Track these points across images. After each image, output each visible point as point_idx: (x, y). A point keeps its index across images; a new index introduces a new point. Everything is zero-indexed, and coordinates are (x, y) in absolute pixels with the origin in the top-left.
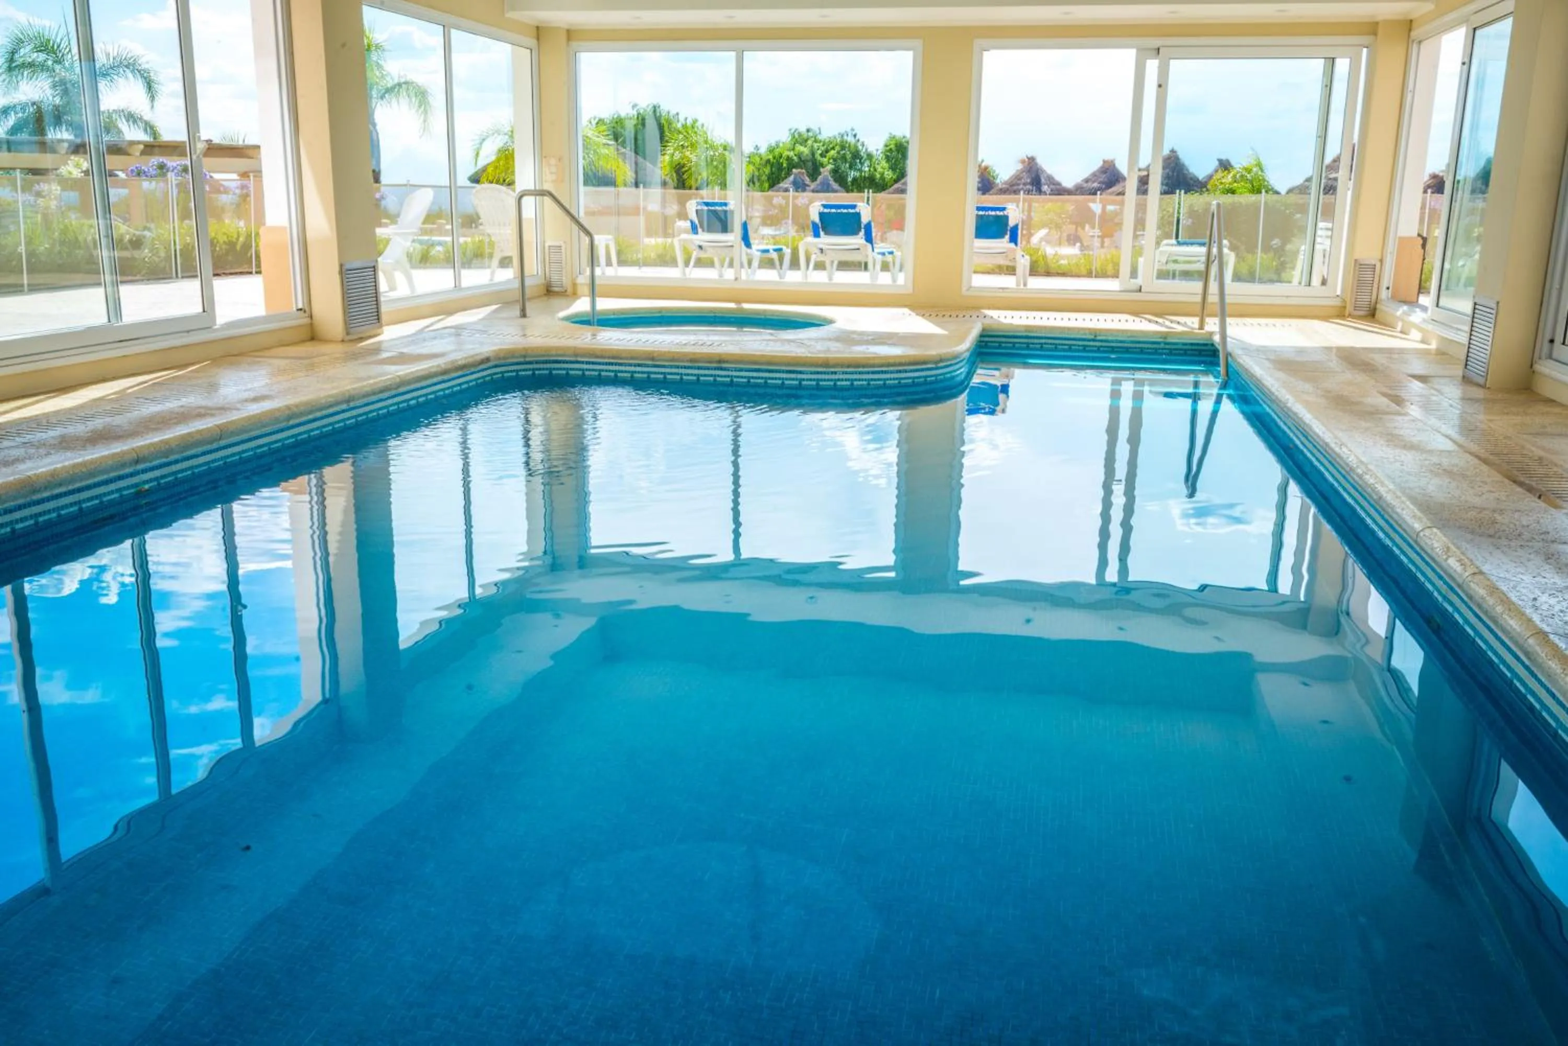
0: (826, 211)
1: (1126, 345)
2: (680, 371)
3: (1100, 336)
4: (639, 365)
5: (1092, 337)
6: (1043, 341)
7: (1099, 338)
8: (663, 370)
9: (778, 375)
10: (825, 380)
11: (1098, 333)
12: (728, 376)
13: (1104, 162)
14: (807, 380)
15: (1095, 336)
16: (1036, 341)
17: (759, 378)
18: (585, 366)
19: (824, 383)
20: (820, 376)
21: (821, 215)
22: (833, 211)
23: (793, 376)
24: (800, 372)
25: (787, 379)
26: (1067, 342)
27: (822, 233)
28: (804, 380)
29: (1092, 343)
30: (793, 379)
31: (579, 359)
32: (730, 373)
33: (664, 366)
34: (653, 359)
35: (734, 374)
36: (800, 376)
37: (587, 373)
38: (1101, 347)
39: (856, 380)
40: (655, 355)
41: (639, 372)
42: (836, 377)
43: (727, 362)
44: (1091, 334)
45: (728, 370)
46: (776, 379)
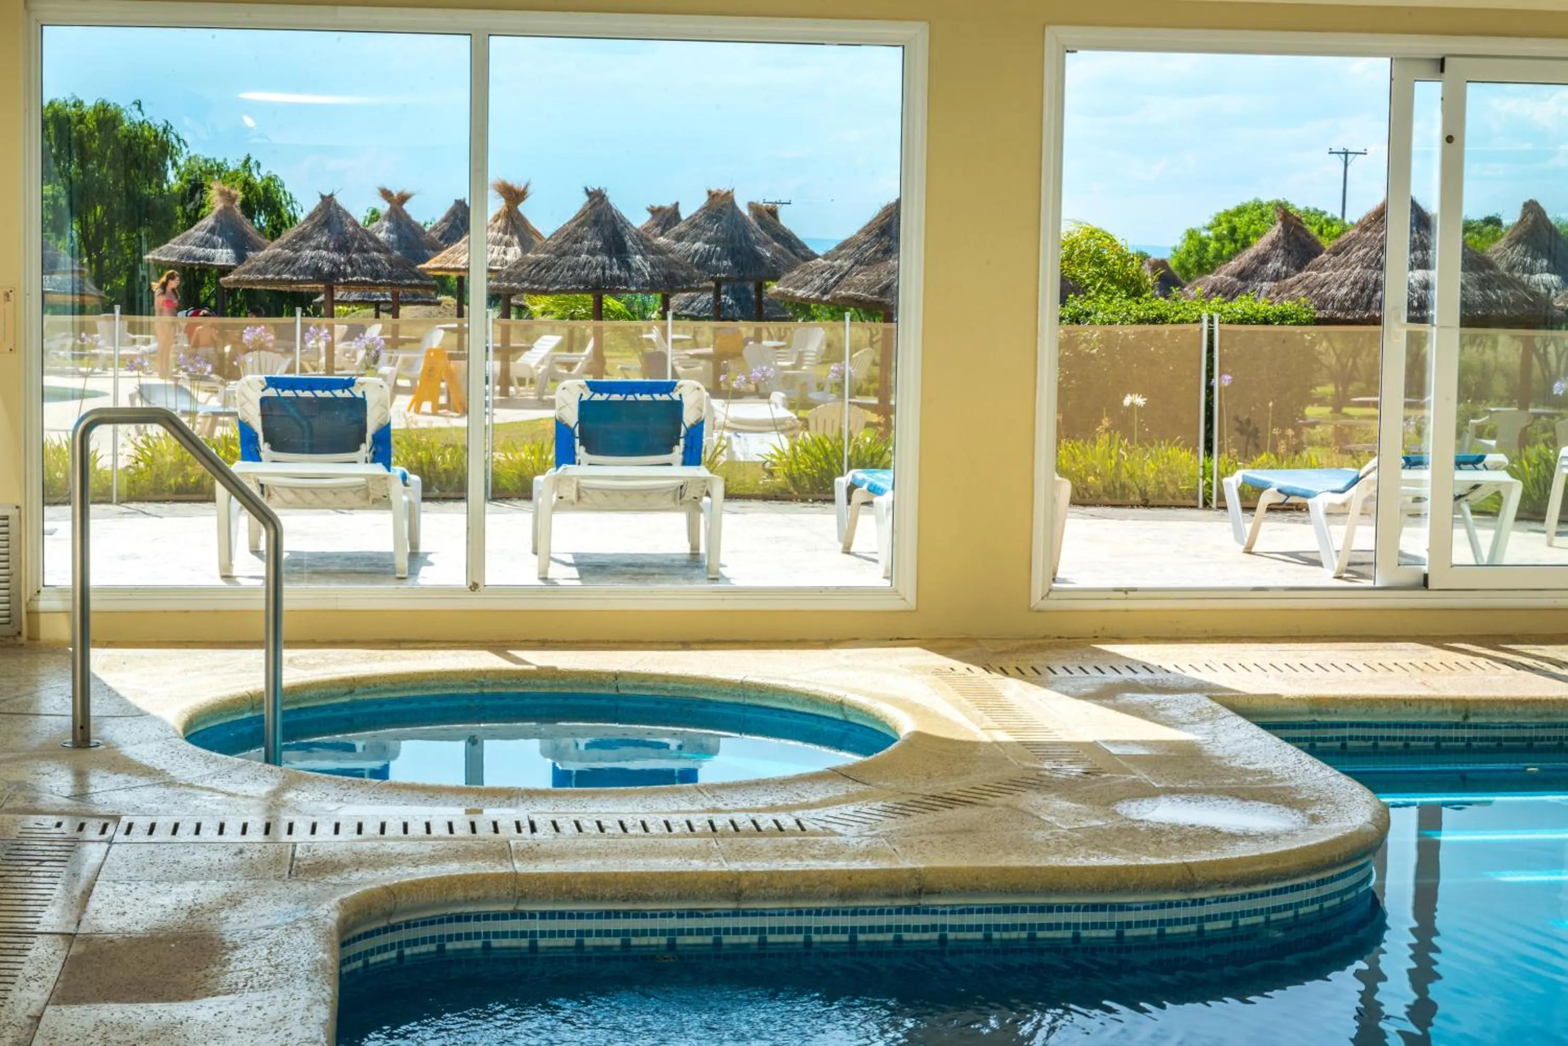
0: (597, 397)
1: (1527, 733)
2: (804, 921)
3: (1476, 714)
4: (691, 914)
5: (1458, 719)
6: (1347, 732)
7: (1472, 720)
8: (757, 922)
9: (1063, 917)
10: (1177, 922)
11: (1472, 708)
12: (934, 928)
13: (712, 196)
14: (1138, 924)
15: (1466, 717)
16: (1331, 733)
17: (1014, 927)
18: (538, 925)
19: (1178, 929)
20: (1166, 914)
21: (584, 406)
22: (616, 397)
23: (1100, 917)
24: (1121, 907)
25: (1085, 926)
26: (1398, 733)
27: (580, 450)
28: (1129, 925)
29: (1453, 733)
30: (1103, 926)
31: (526, 907)
32: (938, 920)
33: (762, 913)
34: (738, 896)
35: (949, 920)
36: (1119, 917)
37: (542, 942)
38: (1475, 739)
39: (1242, 914)
40: (745, 883)
41: (690, 932)
42: (1203, 911)
43: (937, 893)
44: (1455, 712)
45: (935, 912)
46: (1058, 927)
